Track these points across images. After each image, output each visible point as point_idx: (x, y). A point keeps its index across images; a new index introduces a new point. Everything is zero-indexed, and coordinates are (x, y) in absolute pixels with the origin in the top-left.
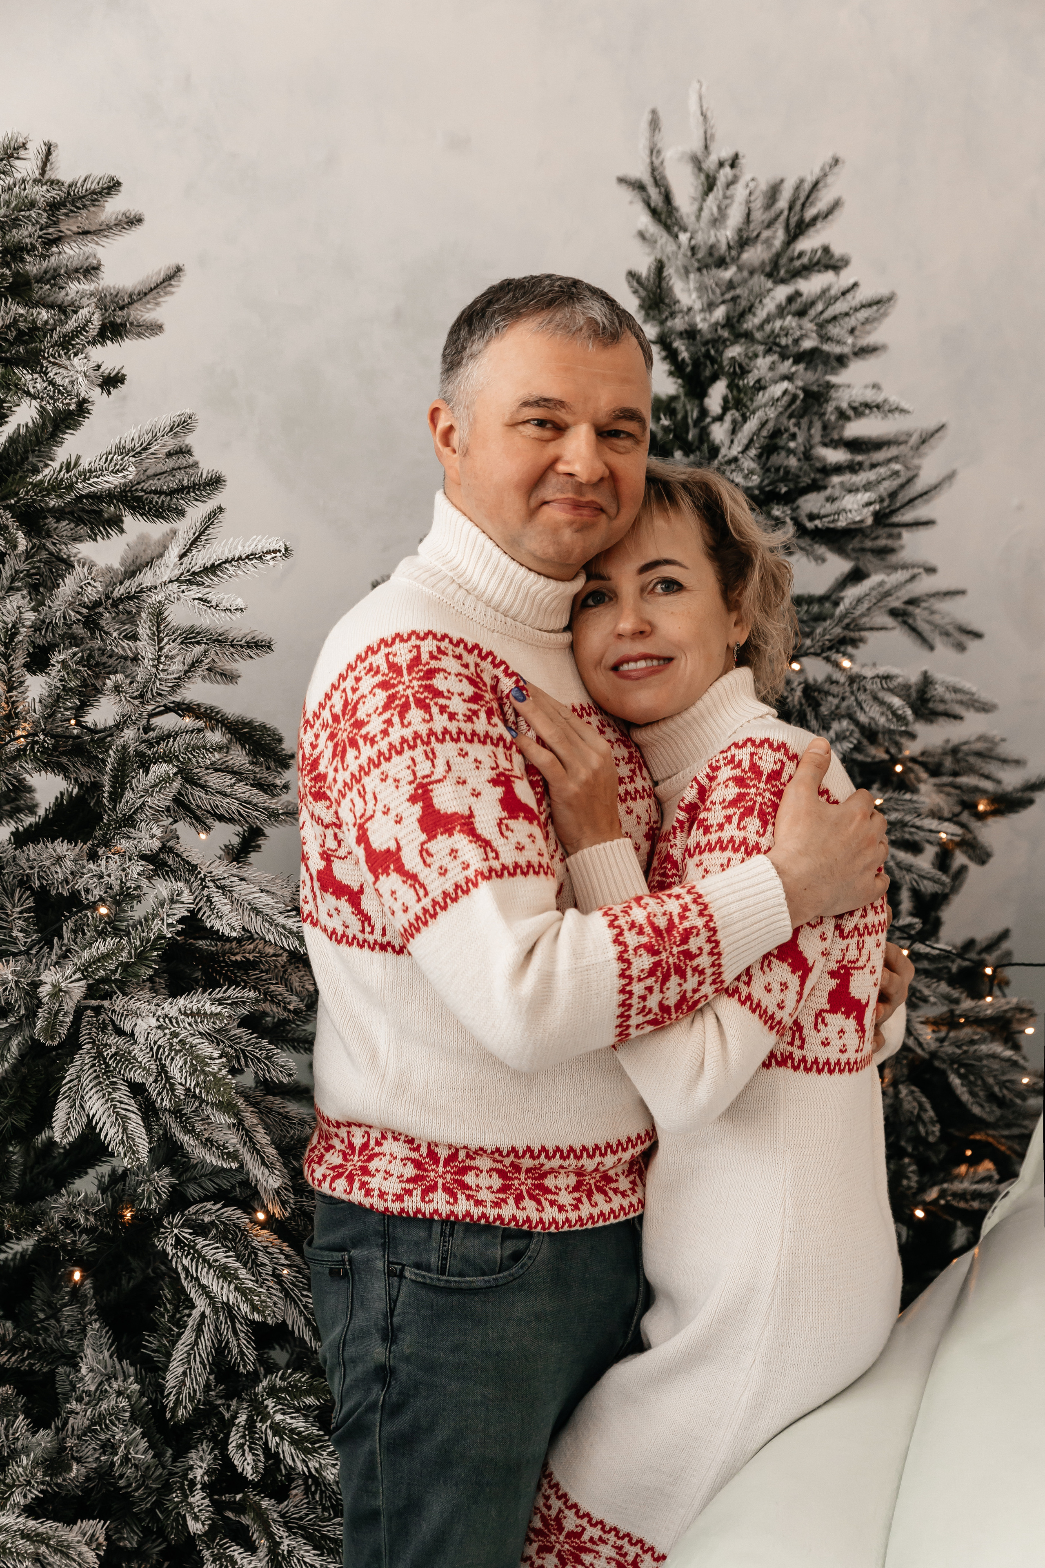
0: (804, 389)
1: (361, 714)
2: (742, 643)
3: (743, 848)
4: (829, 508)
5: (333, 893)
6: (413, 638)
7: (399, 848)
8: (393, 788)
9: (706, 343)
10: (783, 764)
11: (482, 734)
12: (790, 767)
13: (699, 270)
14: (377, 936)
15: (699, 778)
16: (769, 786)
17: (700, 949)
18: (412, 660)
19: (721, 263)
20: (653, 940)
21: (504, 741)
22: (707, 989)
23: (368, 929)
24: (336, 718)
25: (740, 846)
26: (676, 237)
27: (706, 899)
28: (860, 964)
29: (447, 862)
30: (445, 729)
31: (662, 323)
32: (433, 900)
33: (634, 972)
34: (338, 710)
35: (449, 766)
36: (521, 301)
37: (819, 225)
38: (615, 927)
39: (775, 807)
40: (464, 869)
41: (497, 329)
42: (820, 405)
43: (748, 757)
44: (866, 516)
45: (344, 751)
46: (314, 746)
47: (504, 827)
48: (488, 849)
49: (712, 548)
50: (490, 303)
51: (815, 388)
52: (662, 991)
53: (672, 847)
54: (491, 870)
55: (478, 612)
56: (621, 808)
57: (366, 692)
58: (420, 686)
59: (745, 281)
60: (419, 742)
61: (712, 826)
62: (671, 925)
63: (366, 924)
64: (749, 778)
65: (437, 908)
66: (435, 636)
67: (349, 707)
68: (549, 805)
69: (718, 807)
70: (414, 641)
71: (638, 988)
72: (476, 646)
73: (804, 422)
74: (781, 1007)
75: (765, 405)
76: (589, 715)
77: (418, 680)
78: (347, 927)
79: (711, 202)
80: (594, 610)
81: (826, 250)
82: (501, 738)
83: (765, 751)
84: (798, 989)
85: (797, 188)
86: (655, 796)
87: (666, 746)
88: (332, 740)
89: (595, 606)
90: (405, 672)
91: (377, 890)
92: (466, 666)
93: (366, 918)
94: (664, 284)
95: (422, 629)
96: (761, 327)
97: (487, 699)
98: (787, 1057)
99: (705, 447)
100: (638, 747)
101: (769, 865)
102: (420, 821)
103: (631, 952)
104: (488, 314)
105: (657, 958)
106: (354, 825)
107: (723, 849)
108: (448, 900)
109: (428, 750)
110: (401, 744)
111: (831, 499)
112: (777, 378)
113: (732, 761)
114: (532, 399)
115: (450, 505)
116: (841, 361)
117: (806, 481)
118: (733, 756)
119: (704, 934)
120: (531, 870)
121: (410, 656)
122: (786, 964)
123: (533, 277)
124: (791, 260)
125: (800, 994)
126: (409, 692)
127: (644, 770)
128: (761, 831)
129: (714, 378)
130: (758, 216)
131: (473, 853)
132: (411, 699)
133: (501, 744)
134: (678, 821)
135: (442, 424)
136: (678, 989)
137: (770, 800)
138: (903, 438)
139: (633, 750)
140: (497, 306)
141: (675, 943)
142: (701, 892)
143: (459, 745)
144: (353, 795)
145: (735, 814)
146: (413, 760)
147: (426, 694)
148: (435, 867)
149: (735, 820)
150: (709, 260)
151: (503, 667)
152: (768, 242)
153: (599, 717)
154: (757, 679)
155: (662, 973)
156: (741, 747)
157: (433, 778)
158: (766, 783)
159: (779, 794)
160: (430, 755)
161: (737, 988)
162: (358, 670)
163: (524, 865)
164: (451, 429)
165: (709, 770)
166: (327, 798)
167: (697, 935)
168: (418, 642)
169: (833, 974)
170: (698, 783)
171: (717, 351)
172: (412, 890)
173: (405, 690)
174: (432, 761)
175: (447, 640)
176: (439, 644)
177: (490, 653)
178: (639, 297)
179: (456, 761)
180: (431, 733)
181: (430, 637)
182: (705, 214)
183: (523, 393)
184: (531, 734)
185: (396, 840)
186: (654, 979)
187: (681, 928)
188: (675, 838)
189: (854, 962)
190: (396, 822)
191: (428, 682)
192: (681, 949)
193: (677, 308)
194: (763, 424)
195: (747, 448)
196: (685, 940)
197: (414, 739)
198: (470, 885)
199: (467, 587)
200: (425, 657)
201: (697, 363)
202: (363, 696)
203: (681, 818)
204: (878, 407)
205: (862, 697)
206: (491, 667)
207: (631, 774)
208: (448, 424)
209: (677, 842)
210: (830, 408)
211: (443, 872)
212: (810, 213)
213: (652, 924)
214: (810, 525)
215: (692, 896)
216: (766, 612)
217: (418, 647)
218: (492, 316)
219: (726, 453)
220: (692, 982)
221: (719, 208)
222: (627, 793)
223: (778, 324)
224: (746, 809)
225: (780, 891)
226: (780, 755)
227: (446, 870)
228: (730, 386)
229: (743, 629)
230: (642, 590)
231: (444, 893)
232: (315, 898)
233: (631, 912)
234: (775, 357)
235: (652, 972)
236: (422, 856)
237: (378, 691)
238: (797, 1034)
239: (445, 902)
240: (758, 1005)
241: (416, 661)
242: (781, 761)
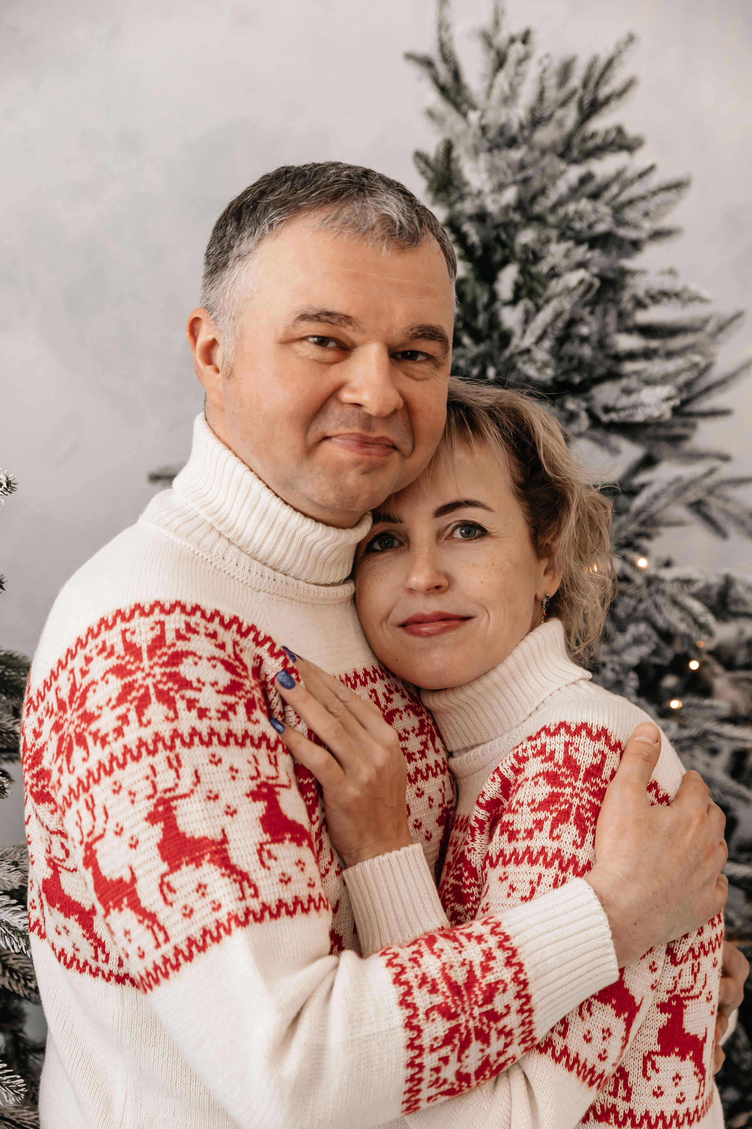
0: (599, 276)
1: (90, 705)
2: (551, 594)
3: (556, 863)
4: (625, 401)
5: (61, 909)
6: (157, 610)
7: (134, 879)
8: (128, 803)
9: (497, 226)
10: (604, 756)
11: (240, 734)
12: (612, 760)
13: (490, 150)
14: (112, 966)
15: (502, 769)
16: (588, 785)
17: (508, 1007)
18: (153, 641)
19: (512, 143)
20: (449, 1001)
21: (268, 741)
22: (515, 1050)
23: (102, 957)
24: (62, 706)
25: (553, 860)
26: (465, 115)
27: (514, 942)
28: (695, 992)
29: (193, 900)
30: (194, 729)
31: (451, 205)
32: (176, 948)
33: (426, 1041)
34: (64, 694)
35: (197, 777)
36: (301, 193)
37: (613, 104)
38: (402, 984)
39: (596, 811)
40: (214, 909)
41: (271, 226)
42: (616, 292)
43: (562, 747)
44: (665, 411)
45: (70, 750)
46: (37, 735)
47: (265, 854)
48: (245, 884)
49: (520, 485)
50: (263, 194)
51: (611, 275)
52: (459, 1060)
53: (469, 851)
54: (248, 912)
55: (241, 567)
56: (410, 791)
57: (98, 678)
58: (163, 674)
59: (536, 162)
60: (160, 745)
61: (518, 832)
62: (471, 980)
63: (100, 950)
64: (563, 774)
65: (181, 958)
66: (183, 609)
67: (78, 694)
68: (323, 810)
69: (526, 809)
70: (157, 615)
71: (430, 1060)
72: (235, 620)
73: (599, 309)
74: (602, 1058)
75: (560, 294)
76: (374, 680)
77: (162, 665)
78: (77, 950)
79: (502, 80)
80: (382, 556)
81: (620, 130)
82: (264, 737)
83: (583, 741)
84: (623, 1034)
85: (591, 66)
86: (450, 770)
87: (464, 714)
88: (57, 732)
89: (382, 551)
90: (145, 655)
91: (108, 925)
92: (222, 646)
93: (99, 944)
94: (452, 166)
95: (168, 599)
96: (553, 209)
97: (247, 687)
98: (609, 1111)
99: (496, 335)
100: (430, 713)
101: (591, 895)
102: (161, 847)
103: (422, 1016)
104: (260, 207)
105: (454, 1023)
106: (81, 843)
107: (533, 862)
108: (194, 949)
109: (172, 756)
110: (139, 747)
111: (627, 392)
112: (572, 265)
113: (542, 752)
114: (311, 312)
115: (211, 435)
116: (636, 245)
117: (600, 371)
118: (544, 746)
119: (513, 989)
120: (299, 908)
121: (152, 635)
122: (609, 1006)
123: (315, 165)
124: (584, 140)
125: (626, 1039)
126: (149, 681)
127: (438, 740)
128: (579, 842)
129: (505, 262)
130: (552, 94)
131: (225, 890)
132: (152, 691)
133: (264, 744)
134: (477, 820)
135: (204, 337)
136: (480, 1055)
137: (589, 802)
138: (697, 325)
139: (424, 717)
140: (271, 198)
141: (476, 1002)
142: (508, 932)
143: (212, 749)
144: (79, 805)
145: (546, 818)
146: (152, 768)
147: (170, 685)
148: (178, 906)
149: (547, 826)
150: (500, 141)
151: (268, 645)
152: (560, 124)
153: (386, 682)
154: (568, 633)
155: (460, 1040)
156: (553, 734)
157: (178, 792)
158: (584, 782)
159: (601, 794)
160: (175, 763)
161: (550, 1040)
162: (88, 647)
163: (290, 903)
164: (213, 343)
165: (514, 761)
166: (51, 800)
167: (504, 991)
168: (163, 617)
169: (663, 1007)
170: (501, 776)
171: (508, 234)
172: (150, 932)
173: (144, 679)
174: (177, 771)
175: (198, 614)
176: (188, 619)
177: (252, 628)
178: (427, 178)
179: (207, 771)
180: (176, 734)
181: (178, 610)
182: (496, 93)
183: (301, 305)
184: (302, 728)
185: (131, 868)
186: (449, 1048)
187: (484, 983)
188: (473, 840)
189: (688, 990)
190: (131, 846)
191: (174, 669)
192: (484, 1009)
193: (466, 190)
194: (558, 315)
195: (540, 339)
196: (489, 999)
197: (155, 742)
198: (222, 930)
199: (230, 535)
200: (170, 636)
201: (487, 247)
202: (93, 683)
203: (480, 817)
204: (677, 295)
205: (660, 600)
206: (253, 645)
207: (422, 748)
208: (210, 337)
209: (476, 845)
210: (626, 296)
211: (188, 913)
212: (604, 91)
213: (447, 979)
214: (605, 418)
215: (497, 939)
216: (581, 558)
217: (162, 624)
218: (266, 209)
219: (518, 343)
220: (496, 1044)
221: (511, 85)
222: (418, 771)
223: (571, 208)
224: (560, 813)
225: (605, 929)
226: (600, 745)
227: (191, 911)
228: (523, 271)
229: (554, 577)
230: (439, 535)
231: (189, 939)
232: (42, 906)
233: (421, 961)
234: (570, 244)
235: (447, 1040)
236: (162, 891)
237: (111, 677)
238: (621, 1083)
239: (191, 952)
240: (576, 1060)
241: (159, 641)
242: (602, 753)
